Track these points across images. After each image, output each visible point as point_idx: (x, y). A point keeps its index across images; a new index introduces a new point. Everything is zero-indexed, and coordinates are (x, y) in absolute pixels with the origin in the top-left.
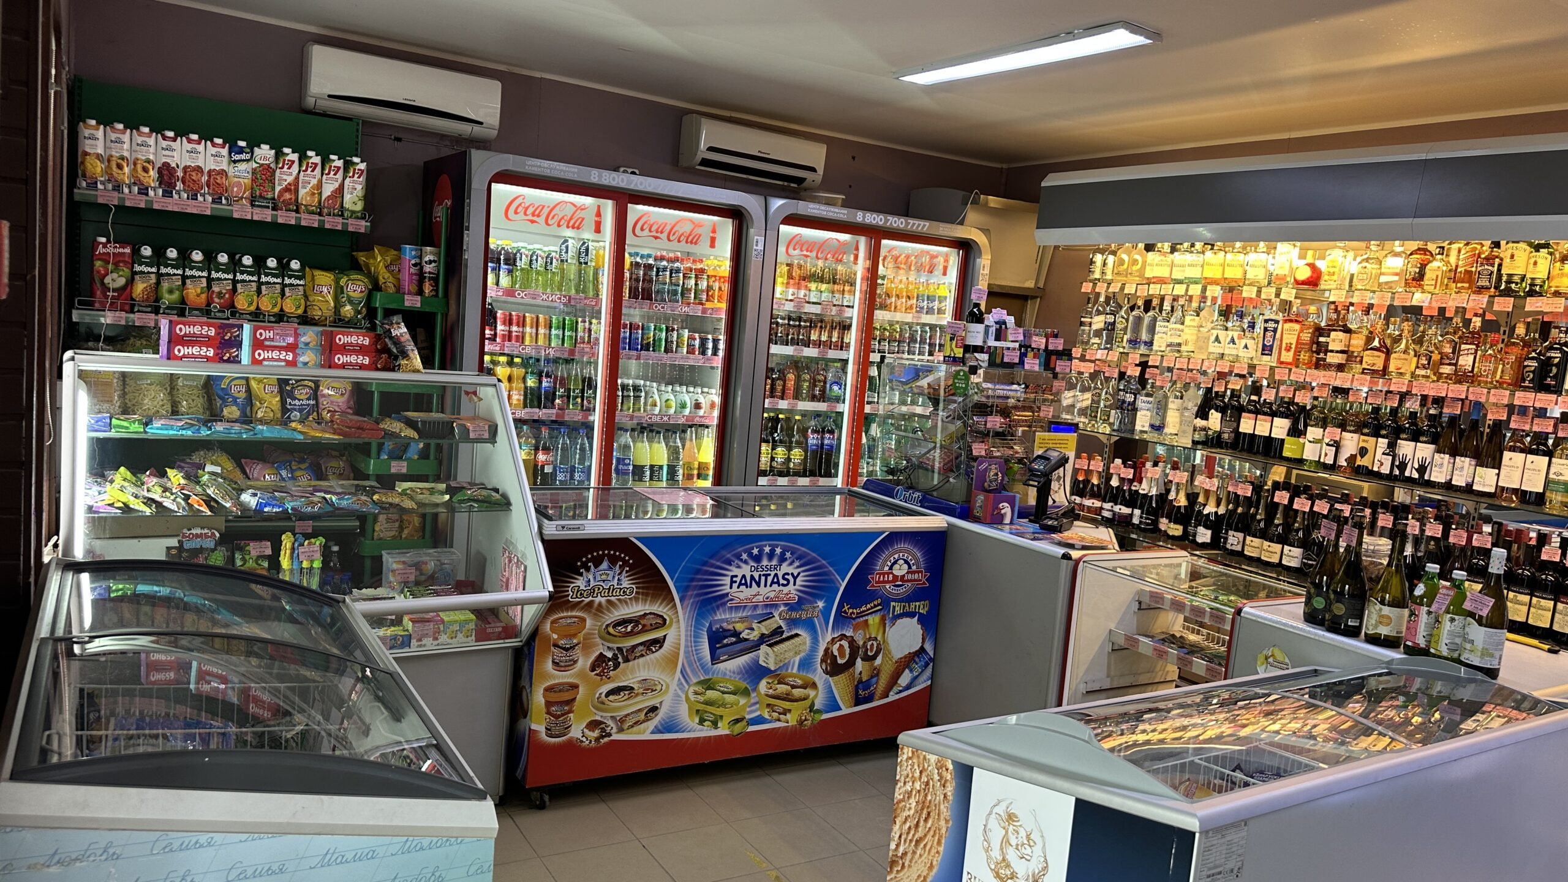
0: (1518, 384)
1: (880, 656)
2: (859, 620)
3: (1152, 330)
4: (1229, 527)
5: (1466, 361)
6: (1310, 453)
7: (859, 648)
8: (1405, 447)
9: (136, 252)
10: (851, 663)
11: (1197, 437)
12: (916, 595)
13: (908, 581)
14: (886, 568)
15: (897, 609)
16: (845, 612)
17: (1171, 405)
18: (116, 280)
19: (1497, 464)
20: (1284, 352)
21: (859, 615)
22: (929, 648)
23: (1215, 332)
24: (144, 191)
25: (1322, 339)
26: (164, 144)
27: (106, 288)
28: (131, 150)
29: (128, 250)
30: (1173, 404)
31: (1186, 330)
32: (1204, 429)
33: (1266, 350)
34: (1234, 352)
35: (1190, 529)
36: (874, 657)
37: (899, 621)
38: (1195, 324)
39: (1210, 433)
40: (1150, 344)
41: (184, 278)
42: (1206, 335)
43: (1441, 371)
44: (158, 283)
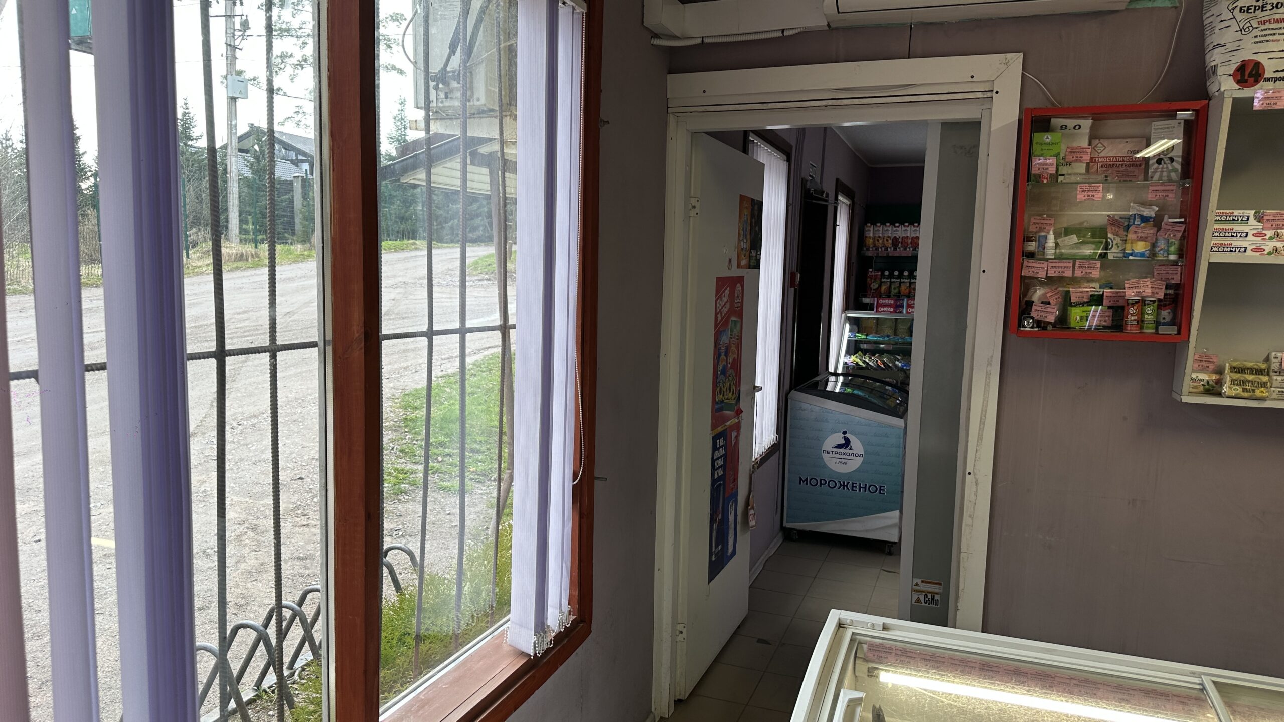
9: (883, 274)
18: (875, 286)
24: (886, 249)
26: (895, 229)
27: (871, 289)
28: (883, 233)
29: (880, 273)
41: (900, 283)
44: (890, 286)
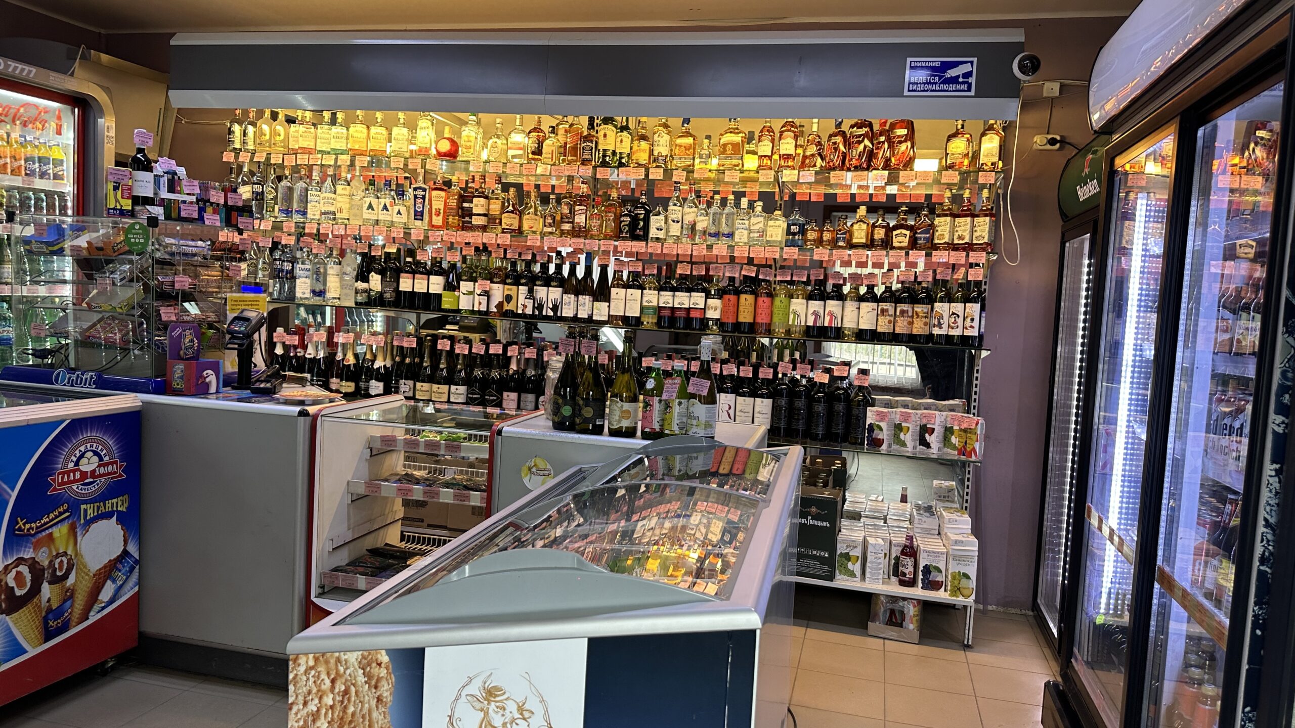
0: (617, 236)
1: (74, 572)
2: (40, 535)
3: (304, 200)
4: (400, 377)
5: (580, 219)
6: (465, 304)
7: (43, 570)
8: (541, 292)
10: (35, 590)
11: (360, 299)
12: (112, 491)
13: (101, 476)
14: (71, 465)
15: (90, 511)
16: (20, 529)
17: (330, 271)
19: (607, 299)
20: (434, 217)
21: (40, 530)
22: (133, 549)
23: (368, 200)
25: (465, 205)
30: (333, 270)
31: (339, 198)
32: (365, 291)
33: (419, 215)
34: (389, 218)
35: (362, 384)
36: (66, 576)
37: (94, 526)
38: (347, 193)
39: (373, 294)
40: (304, 213)
42: (359, 203)
43: (563, 228)
